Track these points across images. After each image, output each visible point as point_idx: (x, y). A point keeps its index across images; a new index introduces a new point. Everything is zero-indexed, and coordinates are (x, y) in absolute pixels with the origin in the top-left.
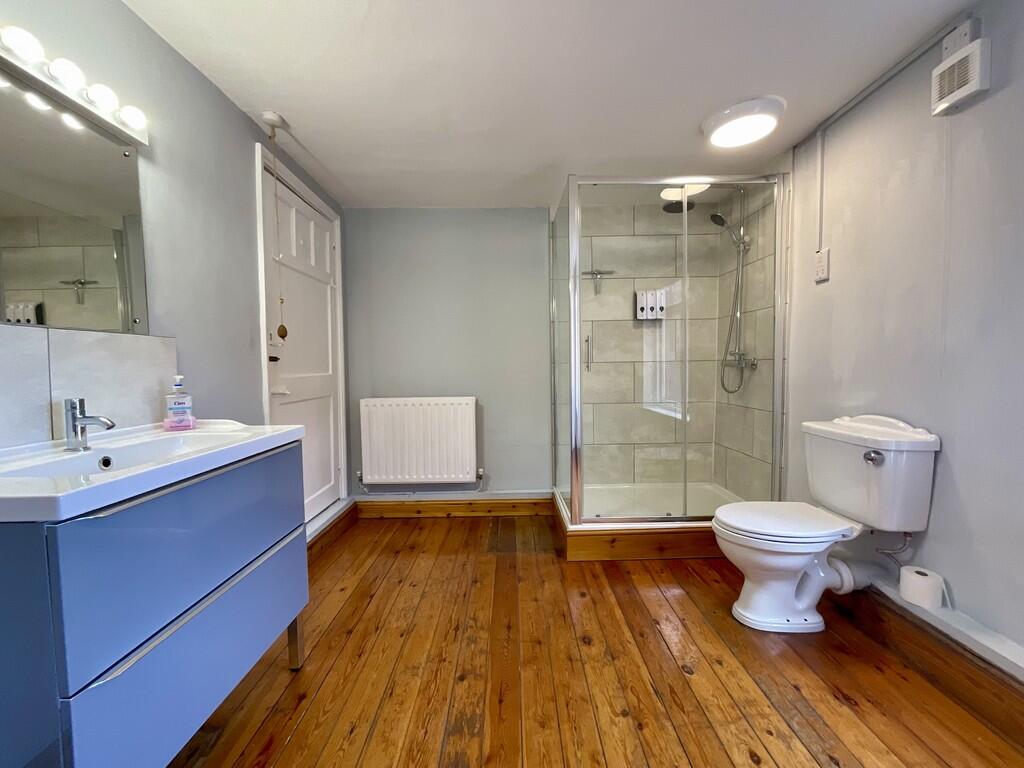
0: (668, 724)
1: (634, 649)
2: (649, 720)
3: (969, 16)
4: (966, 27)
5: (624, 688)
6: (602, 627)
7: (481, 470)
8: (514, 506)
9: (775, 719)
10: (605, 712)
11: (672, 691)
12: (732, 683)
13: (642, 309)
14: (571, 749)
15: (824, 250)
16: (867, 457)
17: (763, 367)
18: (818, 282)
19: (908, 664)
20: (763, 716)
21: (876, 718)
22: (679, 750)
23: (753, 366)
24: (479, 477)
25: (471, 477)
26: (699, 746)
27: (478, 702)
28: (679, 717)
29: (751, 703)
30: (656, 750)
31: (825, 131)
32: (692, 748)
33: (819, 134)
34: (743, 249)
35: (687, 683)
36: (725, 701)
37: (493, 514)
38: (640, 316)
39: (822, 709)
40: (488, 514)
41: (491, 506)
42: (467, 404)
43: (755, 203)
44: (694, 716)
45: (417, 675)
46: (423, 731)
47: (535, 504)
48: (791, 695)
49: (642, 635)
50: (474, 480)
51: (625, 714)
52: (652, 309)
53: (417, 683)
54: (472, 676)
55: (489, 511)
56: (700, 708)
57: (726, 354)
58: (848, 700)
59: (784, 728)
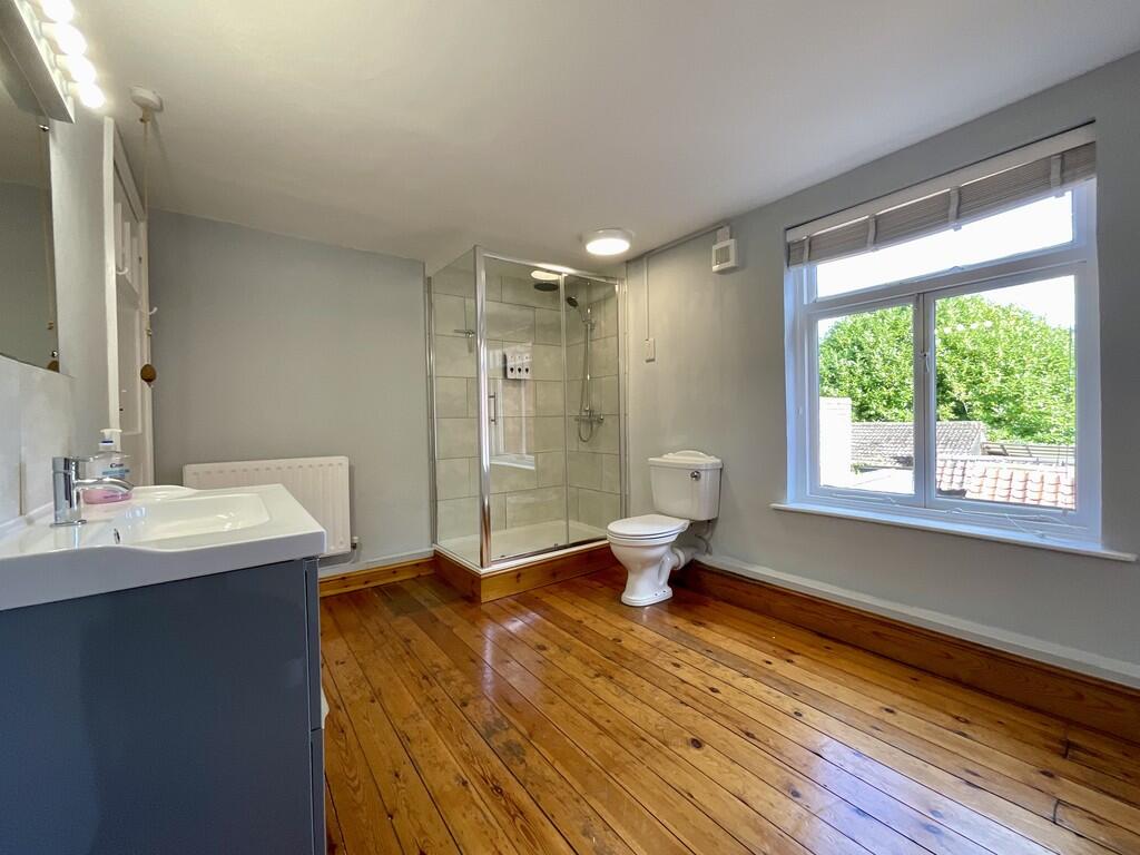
0: (624, 670)
1: (577, 641)
2: (613, 673)
3: (728, 224)
4: (727, 229)
5: (587, 664)
6: (546, 637)
7: (356, 538)
8: (394, 572)
9: (674, 644)
10: (585, 680)
11: (616, 654)
12: (644, 637)
13: (512, 370)
14: (580, 706)
15: (651, 339)
16: (693, 476)
17: (608, 421)
18: (648, 361)
19: (717, 598)
20: (669, 646)
21: (716, 627)
22: (639, 679)
23: (600, 421)
24: (354, 546)
25: (346, 548)
26: (647, 671)
27: (493, 712)
28: (628, 665)
29: (659, 643)
30: (627, 684)
31: (648, 258)
32: (645, 675)
33: (645, 259)
34: (589, 327)
35: (621, 647)
36: (647, 647)
37: (370, 585)
38: (510, 375)
39: (692, 632)
40: (366, 586)
41: (369, 576)
42: (340, 464)
43: (598, 294)
44: (637, 661)
45: (420, 719)
46: (464, 746)
47: (417, 565)
48: (675, 631)
49: (576, 632)
50: (349, 549)
51: (597, 676)
52: (520, 370)
53: (426, 724)
54: (471, 701)
55: (366, 583)
56: (636, 655)
57: (581, 411)
58: (700, 624)
59: (682, 648)
